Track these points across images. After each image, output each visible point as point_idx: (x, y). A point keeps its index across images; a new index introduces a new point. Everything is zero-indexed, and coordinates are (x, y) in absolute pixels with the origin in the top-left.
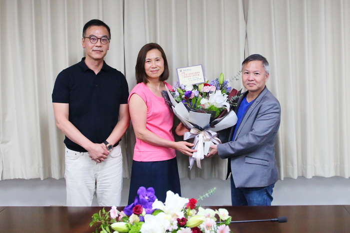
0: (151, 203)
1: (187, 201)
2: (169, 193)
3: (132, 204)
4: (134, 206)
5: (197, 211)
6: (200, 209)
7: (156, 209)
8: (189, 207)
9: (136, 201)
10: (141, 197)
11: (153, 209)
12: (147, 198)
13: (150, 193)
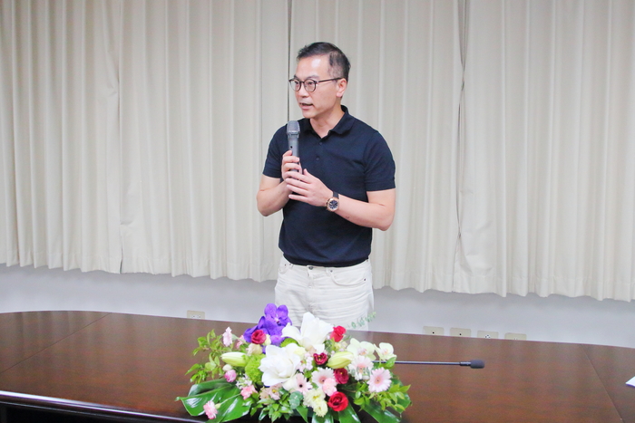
2: (307, 316)
7: (286, 338)
10: (268, 318)
11: (283, 336)
12: (277, 320)
13: (282, 313)
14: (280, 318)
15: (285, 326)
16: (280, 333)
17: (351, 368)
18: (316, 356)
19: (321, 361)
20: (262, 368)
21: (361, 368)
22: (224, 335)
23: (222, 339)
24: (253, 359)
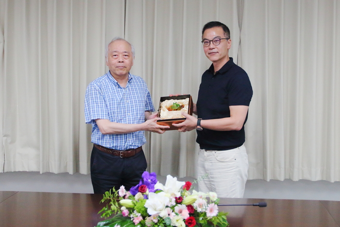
0: (153, 185)
1: (184, 183)
2: (169, 177)
3: (137, 185)
4: (138, 187)
5: (192, 193)
6: (194, 191)
7: (157, 190)
8: (185, 188)
9: (141, 183)
10: (145, 180)
11: (155, 189)
12: (150, 181)
13: (152, 177)
14: (151, 180)
15: (155, 183)
16: (153, 187)
17: (195, 205)
18: (176, 198)
19: (179, 201)
20: (146, 206)
21: (200, 206)
22: (119, 190)
23: (118, 193)
24: (140, 202)
